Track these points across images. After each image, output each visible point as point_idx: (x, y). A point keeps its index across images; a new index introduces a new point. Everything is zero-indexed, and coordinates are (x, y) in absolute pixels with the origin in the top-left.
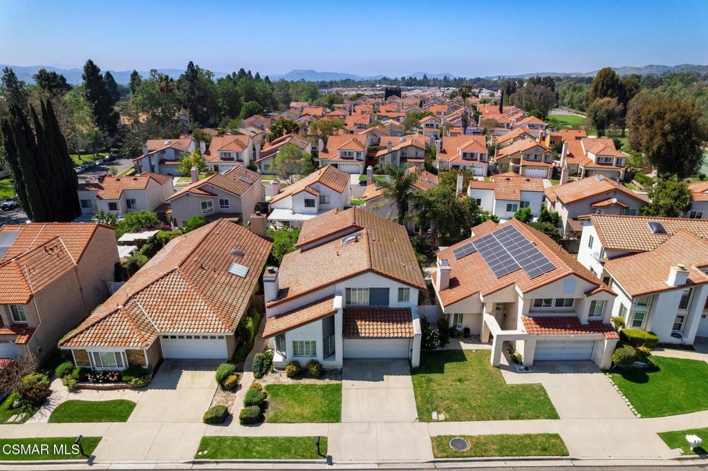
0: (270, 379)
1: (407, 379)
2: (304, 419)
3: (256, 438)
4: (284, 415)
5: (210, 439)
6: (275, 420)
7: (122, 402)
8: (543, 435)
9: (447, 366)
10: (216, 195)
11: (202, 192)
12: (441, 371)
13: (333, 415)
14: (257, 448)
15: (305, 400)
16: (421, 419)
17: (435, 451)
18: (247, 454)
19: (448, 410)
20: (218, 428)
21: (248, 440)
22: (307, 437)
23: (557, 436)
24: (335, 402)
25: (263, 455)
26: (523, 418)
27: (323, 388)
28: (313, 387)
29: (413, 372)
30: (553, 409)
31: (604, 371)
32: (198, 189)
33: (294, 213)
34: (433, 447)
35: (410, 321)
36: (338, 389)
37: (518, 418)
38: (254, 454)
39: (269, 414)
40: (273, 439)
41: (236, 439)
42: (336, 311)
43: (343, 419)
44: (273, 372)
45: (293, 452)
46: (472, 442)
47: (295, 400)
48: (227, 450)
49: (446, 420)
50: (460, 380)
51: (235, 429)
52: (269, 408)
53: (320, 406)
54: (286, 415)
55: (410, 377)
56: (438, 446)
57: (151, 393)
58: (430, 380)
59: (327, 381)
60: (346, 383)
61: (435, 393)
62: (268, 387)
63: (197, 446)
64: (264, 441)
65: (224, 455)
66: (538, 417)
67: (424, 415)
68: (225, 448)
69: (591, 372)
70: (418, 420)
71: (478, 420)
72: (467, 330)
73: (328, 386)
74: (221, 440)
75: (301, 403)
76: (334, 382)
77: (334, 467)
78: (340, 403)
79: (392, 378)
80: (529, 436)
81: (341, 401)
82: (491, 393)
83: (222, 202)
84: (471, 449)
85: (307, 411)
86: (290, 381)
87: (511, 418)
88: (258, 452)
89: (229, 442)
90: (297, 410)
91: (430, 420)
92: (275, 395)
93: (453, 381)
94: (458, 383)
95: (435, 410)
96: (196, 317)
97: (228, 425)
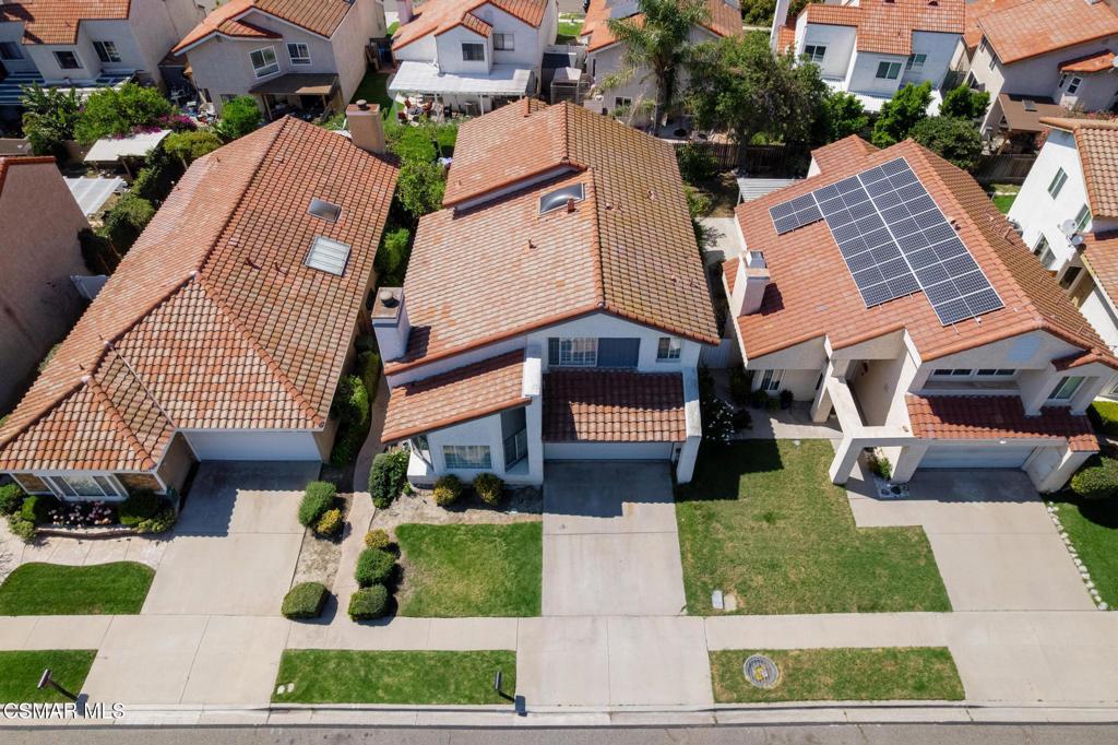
0: (405, 511)
1: (667, 511)
2: (471, 609)
3: (383, 654)
4: (432, 598)
5: (298, 657)
6: (416, 612)
7: (127, 568)
8: (920, 652)
9: (744, 479)
10: (280, 36)
11: (247, 31)
13: (524, 600)
14: (387, 680)
15: (471, 564)
16: (691, 610)
17: (718, 688)
18: (368, 694)
19: (743, 589)
20: (312, 628)
21: (369, 658)
22: (478, 653)
23: (943, 655)
24: (529, 567)
25: (397, 696)
26: (882, 610)
27: (507, 534)
28: (487, 529)
29: (680, 494)
30: (941, 588)
31: (1046, 497)
32: (240, 22)
33: (442, 74)
34: (713, 678)
35: (680, 404)
36: (535, 533)
37: (874, 608)
38: (380, 693)
40: (416, 657)
42: (529, 402)
43: (545, 609)
44: (411, 493)
45: (452, 687)
46: (786, 667)
47: (453, 562)
48: (331, 684)
49: (738, 612)
50: (769, 518)
51: (343, 634)
52: (405, 580)
53: (502, 577)
54: (437, 600)
55: (672, 506)
56: (722, 677)
57: (180, 542)
58: (710, 517)
59: (513, 517)
60: (550, 521)
61: (721, 549)
62: (401, 530)
63: (273, 671)
64: (398, 661)
65: (325, 695)
66: (911, 608)
67: (697, 602)
68: (325, 679)
69: (1020, 500)
70: (685, 611)
71: (799, 611)
72: (787, 397)
73: (516, 527)
74: (318, 659)
75: (465, 570)
76: (528, 518)
77: (528, 721)
78: (538, 569)
79: (638, 507)
80: (892, 654)
81: (541, 565)
82: (827, 550)
83: (293, 50)
84: (784, 684)
85: (477, 592)
86: (442, 517)
87: (861, 609)
88: (387, 689)
89: (332, 665)
90: (458, 588)
91: (707, 610)
92: (415, 552)
93: (757, 518)
94: (765, 524)
95: (719, 586)
96: (245, 394)
97: (328, 623)
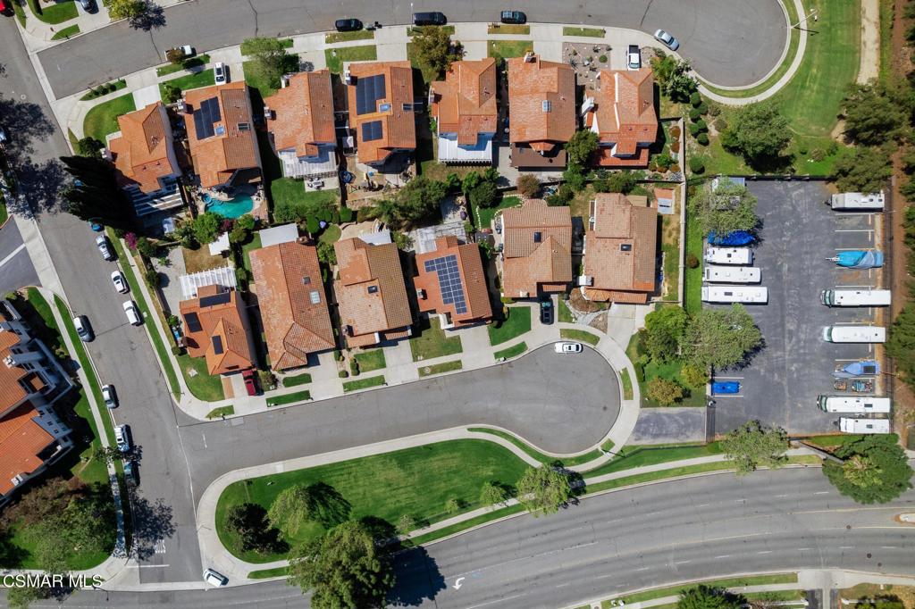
1: (408, 343)
2: (373, 369)
3: (360, 380)
4: (366, 368)
5: (345, 384)
6: (364, 371)
7: (305, 375)
8: (456, 361)
9: (423, 331)
12: (420, 336)
14: (362, 384)
16: (414, 361)
17: (420, 374)
18: (360, 387)
19: (424, 355)
21: (358, 381)
22: (376, 377)
23: (460, 361)
24: (382, 359)
25: (366, 386)
26: (450, 354)
27: (377, 353)
28: (372, 353)
29: (409, 338)
30: (461, 348)
36: (382, 351)
37: (448, 354)
39: (360, 369)
41: (353, 382)
43: (387, 366)
45: (374, 383)
46: (431, 368)
47: (367, 360)
49: (423, 360)
50: (428, 340)
52: (360, 366)
53: (378, 361)
55: (408, 341)
56: (420, 372)
57: (313, 368)
58: (416, 342)
59: (377, 349)
60: (384, 348)
61: (419, 347)
62: (355, 356)
63: (342, 388)
64: (363, 381)
65: (353, 389)
66: (455, 353)
67: (415, 359)
68: (352, 386)
69: (481, 325)
71: (434, 358)
73: (378, 351)
74: (349, 384)
75: (370, 361)
76: (380, 350)
77: (389, 386)
79: (401, 343)
80: (450, 363)
81: (384, 358)
82: (440, 344)
86: (362, 351)
87: (445, 355)
88: (363, 386)
89: (352, 384)
90: (370, 365)
91: (417, 360)
92: (360, 360)
93: (426, 340)
95: (419, 355)
97: (348, 377)
